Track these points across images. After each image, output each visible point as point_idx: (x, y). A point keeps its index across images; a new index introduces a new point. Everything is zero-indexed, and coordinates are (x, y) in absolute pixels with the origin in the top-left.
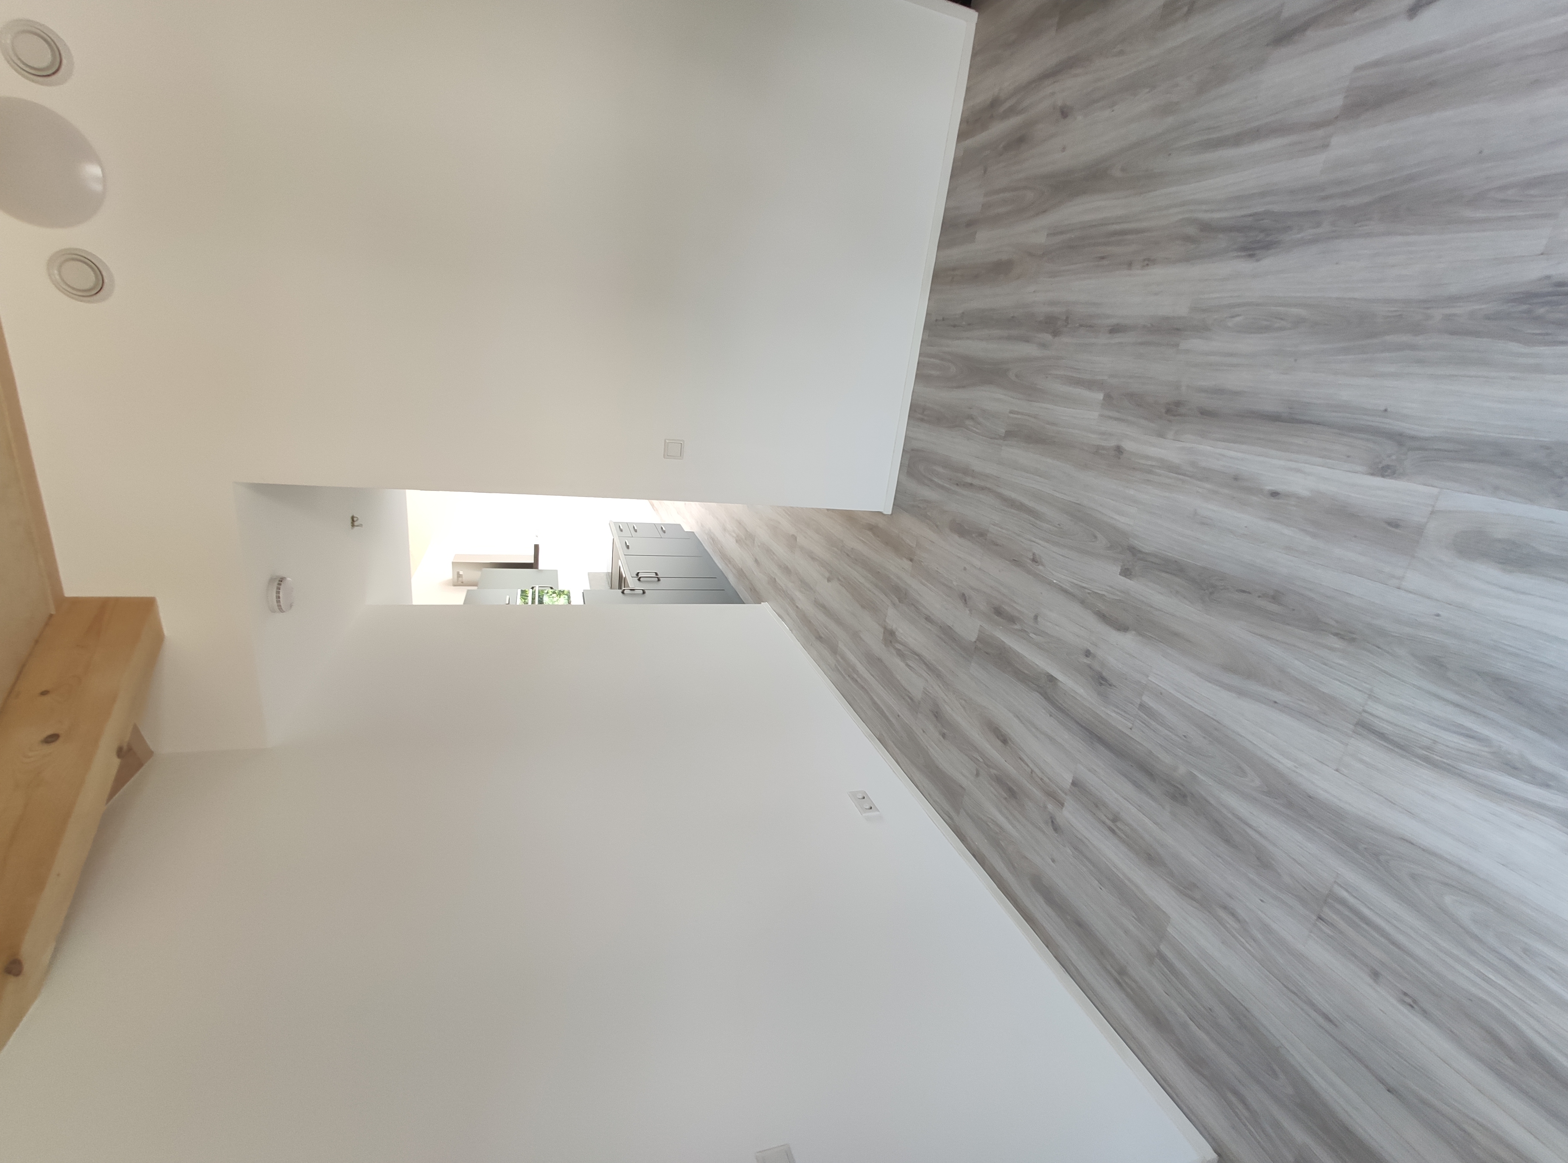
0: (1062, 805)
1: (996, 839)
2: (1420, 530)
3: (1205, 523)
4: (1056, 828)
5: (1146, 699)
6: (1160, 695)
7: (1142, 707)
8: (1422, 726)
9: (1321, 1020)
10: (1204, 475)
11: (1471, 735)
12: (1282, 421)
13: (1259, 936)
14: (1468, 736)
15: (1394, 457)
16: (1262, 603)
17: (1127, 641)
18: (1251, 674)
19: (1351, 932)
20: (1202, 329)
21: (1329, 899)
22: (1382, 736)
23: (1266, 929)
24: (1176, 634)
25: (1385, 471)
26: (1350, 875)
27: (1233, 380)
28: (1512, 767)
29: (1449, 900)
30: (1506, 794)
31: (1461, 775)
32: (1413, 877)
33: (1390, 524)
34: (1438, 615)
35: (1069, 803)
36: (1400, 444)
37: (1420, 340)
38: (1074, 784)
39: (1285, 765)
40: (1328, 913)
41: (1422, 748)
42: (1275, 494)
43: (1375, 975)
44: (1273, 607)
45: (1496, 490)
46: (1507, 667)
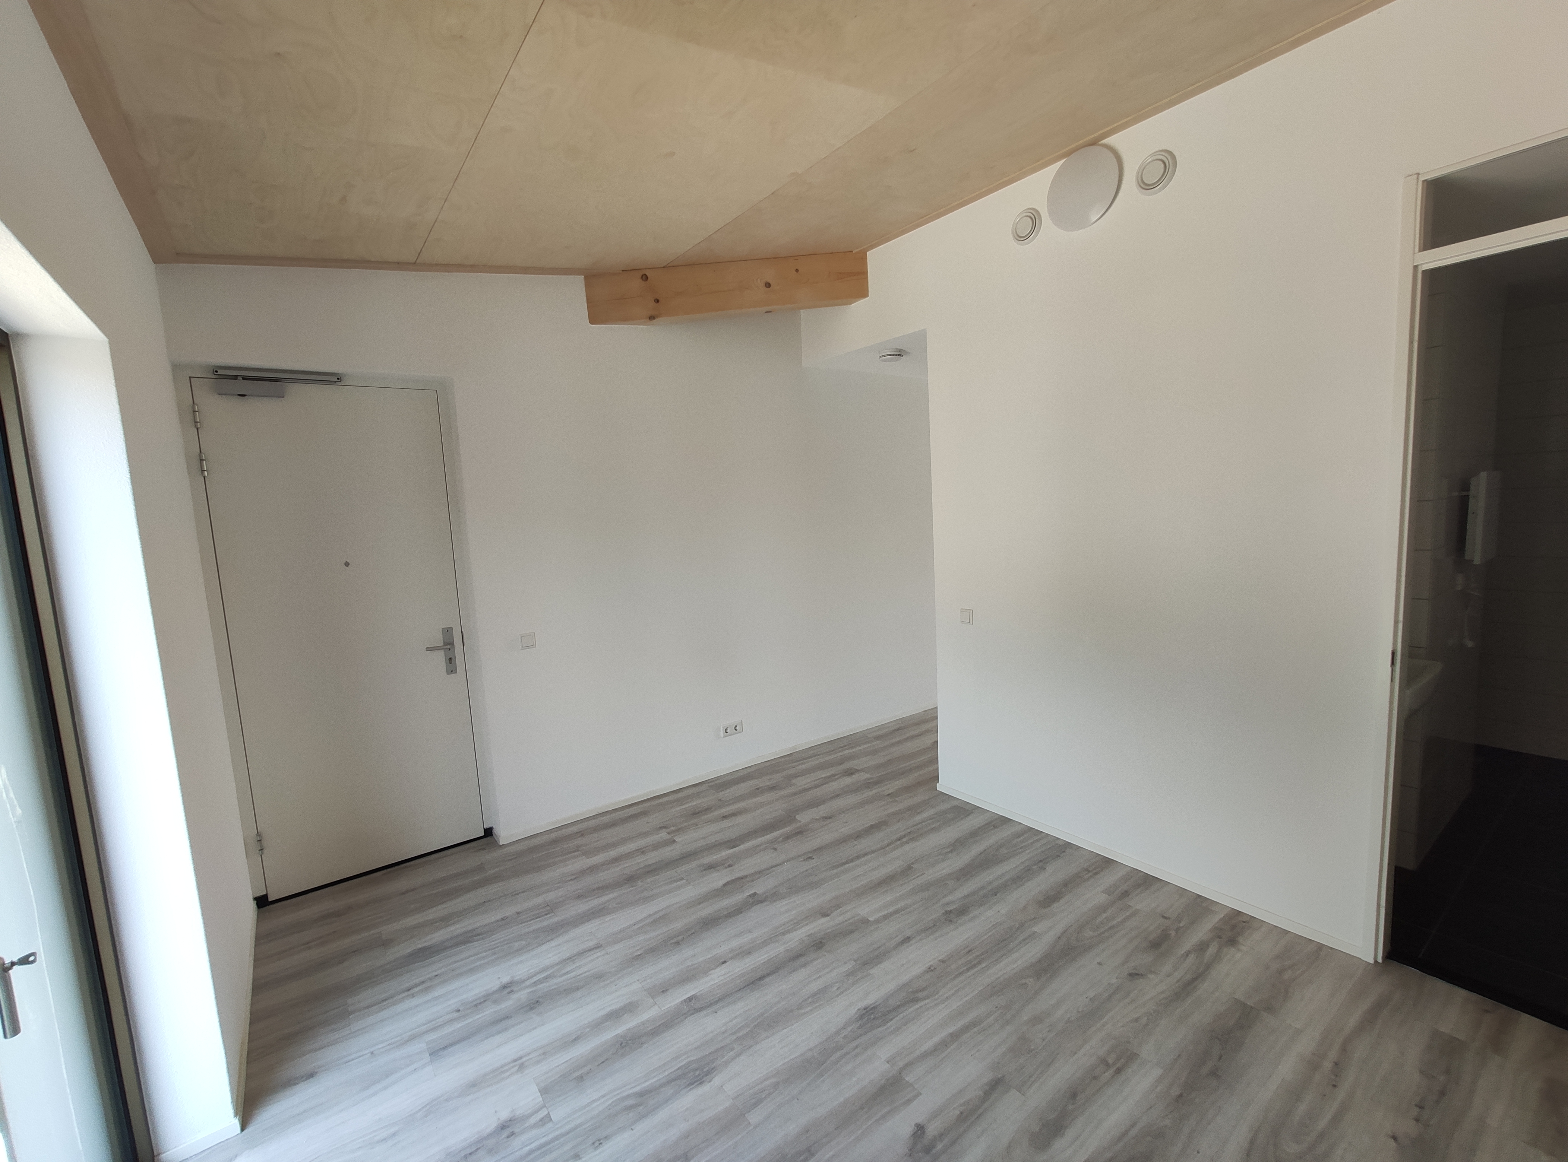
0: (668, 834)
1: (680, 801)
2: (653, 997)
3: (742, 933)
4: (661, 828)
5: (684, 881)
6: (679, 888)
7: (682, 879)
8: (583, 962)
9: (516, 892)
10: (765, 943)
11: (567, 973)
12: (758, 979)
13: (557, 885)
14: (567, 972)
15: (692, 1005)
16: (680, 938)
17: (719, 884)
18: (654, 922)
19: (536, 912)
20: (850, 974)
21: (552, 911)
22: (590, 950)
23: (558, 888)
24: (700, 903)
25: (690, 999)
26: (554, 920)
27: (802, 973)
28: (547, 978)
29: (524, 943)
30: (541, 972)
31: (557, 964)
32: (538, 937)
33: (666, 990)
34: (616, 985)
35: (669, 837)
36: (695, 1009)
37: (735, 1037)
38: (674, 841)
39: (607, 918)
40: (549, 908)
41: (575, 959)
42: (724, 962)
43: (518, 913)
44: (674, 940)
45: (643, 1023)
46: (579, 994)
